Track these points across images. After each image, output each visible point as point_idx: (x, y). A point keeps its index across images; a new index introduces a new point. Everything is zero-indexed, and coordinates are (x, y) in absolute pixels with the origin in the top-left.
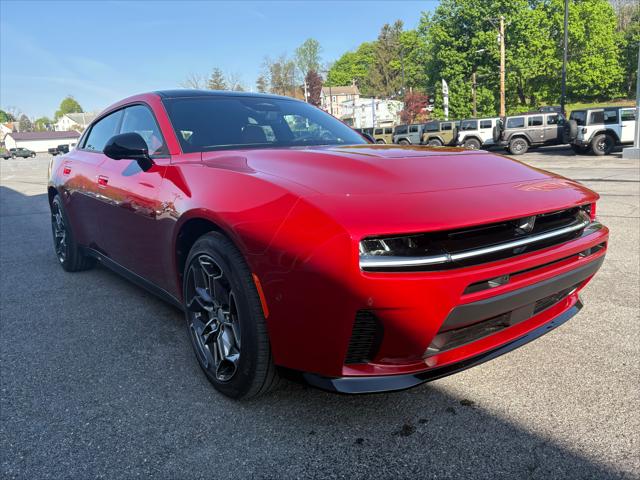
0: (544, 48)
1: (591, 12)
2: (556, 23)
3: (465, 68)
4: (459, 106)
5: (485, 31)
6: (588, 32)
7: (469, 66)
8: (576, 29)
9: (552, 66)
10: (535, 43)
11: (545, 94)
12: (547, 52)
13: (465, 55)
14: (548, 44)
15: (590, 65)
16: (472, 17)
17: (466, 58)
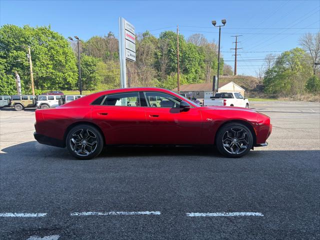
0: (48, 64)
1: (67, 53)
2: (52, 54)
3: (6, 67)
4: (4, 87)
5: (17, 51)
6: (66, 61)
7: (8, 66)
8: (62, 58)
9: (52, 73)
10: (44, 61)
11: (49, 85)
12: (49, 66)
13: (5, 60)
14: (49, 63)
15: (68, 74)
16: (9, 42)
17: (6, 62)
